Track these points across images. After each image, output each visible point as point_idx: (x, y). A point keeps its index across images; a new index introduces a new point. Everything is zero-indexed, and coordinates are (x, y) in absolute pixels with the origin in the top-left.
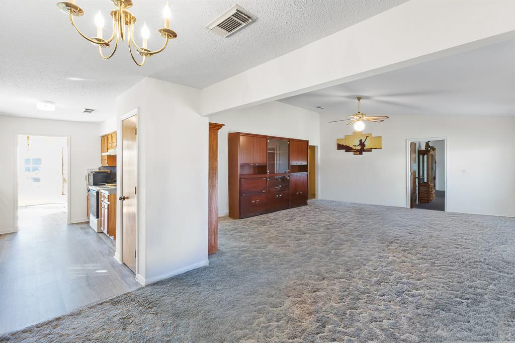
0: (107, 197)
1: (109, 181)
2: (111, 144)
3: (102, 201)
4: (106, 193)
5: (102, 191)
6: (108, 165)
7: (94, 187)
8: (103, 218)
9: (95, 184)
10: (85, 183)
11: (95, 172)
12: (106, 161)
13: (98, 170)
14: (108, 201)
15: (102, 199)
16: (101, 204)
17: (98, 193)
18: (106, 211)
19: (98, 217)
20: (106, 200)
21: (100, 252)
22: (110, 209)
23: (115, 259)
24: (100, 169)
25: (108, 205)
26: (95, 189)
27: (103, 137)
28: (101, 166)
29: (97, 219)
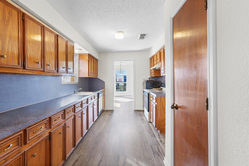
0: (155, 98)
1: (155, 87)
2: (156, 61)
3: (151, 100)
4: (155, 96)
5: (151, 93)
6: (154, 76)
7: (146, 90)
8: (152, 112)
9: (147, 88)
10: (142, 87)
11: (147, 80)
12: (153, 73)
13: (148, 80)
14: (156, 102)
15: (152, 99)
16: (151, 102)
17: (149, 94)
18: (154, 109)
19: (149, 111)
20: (154, 101)
21: (151, 146)
22: (157, 108)
23: (163, 163)
24: (149, 79)
25: (156, 105)
26: (147, 91)
27: (151, 59)
28: (150, 77)
29: (148, 113)
